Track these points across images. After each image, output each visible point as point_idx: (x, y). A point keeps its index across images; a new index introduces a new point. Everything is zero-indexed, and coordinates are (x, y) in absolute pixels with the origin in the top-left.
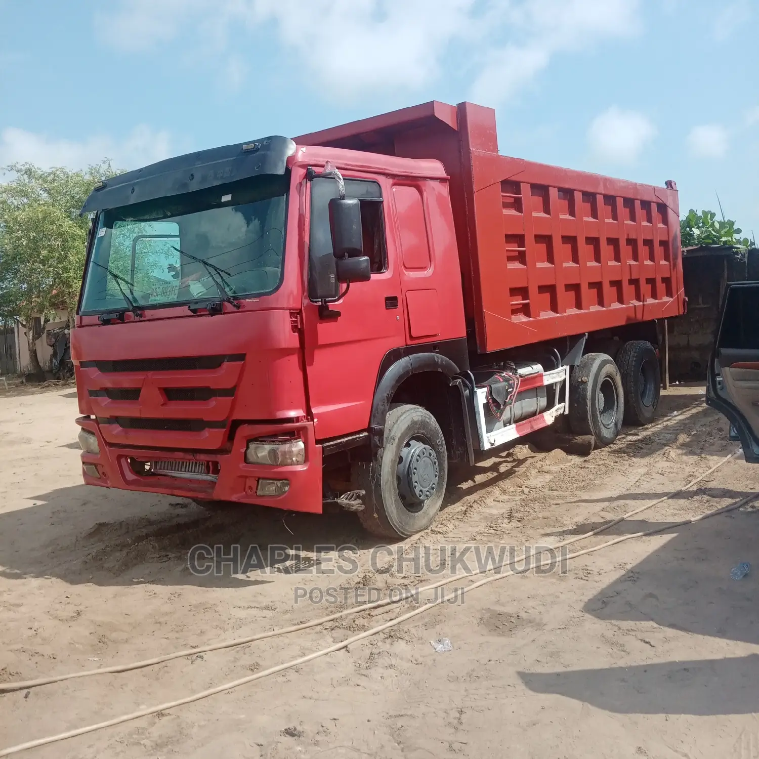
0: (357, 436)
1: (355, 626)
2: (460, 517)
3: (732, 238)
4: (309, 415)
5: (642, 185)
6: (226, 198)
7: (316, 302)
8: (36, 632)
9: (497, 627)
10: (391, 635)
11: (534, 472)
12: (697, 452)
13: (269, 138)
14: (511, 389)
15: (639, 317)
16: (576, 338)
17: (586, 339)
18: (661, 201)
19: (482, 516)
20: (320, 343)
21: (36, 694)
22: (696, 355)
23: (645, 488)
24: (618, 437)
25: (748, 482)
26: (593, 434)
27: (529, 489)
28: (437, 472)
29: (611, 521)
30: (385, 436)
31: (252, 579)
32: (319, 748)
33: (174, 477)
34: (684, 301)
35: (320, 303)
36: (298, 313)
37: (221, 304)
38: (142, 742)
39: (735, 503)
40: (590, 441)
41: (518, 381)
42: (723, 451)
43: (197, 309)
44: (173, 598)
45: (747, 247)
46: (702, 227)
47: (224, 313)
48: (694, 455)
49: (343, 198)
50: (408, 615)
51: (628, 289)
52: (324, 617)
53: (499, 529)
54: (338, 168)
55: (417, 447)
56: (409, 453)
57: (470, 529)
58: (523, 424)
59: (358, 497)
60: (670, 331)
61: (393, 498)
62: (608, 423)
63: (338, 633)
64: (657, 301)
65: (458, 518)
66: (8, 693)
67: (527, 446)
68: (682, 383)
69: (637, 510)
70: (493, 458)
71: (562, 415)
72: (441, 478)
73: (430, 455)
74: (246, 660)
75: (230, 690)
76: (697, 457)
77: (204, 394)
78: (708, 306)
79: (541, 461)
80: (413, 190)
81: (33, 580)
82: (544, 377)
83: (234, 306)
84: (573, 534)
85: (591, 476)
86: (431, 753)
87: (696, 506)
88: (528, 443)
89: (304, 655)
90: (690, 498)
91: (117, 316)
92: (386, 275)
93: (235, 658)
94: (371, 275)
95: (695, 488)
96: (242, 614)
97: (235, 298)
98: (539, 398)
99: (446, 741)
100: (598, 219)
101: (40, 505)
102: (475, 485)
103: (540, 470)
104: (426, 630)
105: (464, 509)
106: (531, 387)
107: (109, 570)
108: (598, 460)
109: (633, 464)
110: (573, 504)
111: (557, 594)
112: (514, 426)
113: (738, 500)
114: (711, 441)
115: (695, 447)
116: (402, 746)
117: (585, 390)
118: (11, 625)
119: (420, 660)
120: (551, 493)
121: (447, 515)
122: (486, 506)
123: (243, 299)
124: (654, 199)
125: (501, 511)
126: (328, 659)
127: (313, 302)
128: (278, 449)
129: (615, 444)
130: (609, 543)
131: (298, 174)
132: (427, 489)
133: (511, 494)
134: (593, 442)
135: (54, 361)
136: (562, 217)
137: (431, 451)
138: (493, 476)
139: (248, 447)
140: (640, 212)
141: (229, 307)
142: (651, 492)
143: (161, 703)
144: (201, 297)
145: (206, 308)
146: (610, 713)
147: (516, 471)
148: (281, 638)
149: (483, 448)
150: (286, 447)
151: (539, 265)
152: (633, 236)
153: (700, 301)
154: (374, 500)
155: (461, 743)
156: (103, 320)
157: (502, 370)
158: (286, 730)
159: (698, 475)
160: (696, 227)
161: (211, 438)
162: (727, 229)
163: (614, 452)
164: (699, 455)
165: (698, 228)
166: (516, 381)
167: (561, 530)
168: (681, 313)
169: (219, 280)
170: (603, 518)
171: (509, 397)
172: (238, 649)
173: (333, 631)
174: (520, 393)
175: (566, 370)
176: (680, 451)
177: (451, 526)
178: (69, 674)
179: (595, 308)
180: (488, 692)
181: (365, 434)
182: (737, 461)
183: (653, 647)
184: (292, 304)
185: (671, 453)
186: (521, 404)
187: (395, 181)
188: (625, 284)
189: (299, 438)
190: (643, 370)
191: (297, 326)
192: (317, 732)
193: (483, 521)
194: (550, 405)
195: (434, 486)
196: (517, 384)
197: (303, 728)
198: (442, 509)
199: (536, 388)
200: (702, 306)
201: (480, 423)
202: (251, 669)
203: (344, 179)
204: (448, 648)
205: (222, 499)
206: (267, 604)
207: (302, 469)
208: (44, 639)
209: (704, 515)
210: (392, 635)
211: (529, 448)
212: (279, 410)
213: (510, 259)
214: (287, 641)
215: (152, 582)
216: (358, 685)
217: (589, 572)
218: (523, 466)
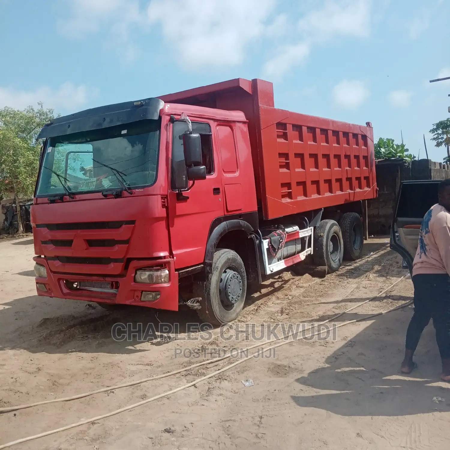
0: (197, 267)
1: (199, 373)
2: (253, 313)
3: (403, 154)
4: (171, 254)
5: (353, 125)
6: (124, 132)
7: (175, 191)
8: (16, 380)
9: (278, 372)
11: (294, 287)
12: (385, 275)
13: (149, 99)
14: (282, 240)
15: (352, 199)
16: (317, 211)
17: (323, 212)
18: (363, 134)
19: (266, 312)
20: (178, 213)
21: (21, 414)
22: (383, 220)
23: (356, 296)
24: (341, 267)
26: (327, 265)
27: (292, 297)
28: (241, 287)
29: (338, 314)
30: (213, 267)
31: (138, 349)
32: (184, 439)
33: (91, 291)
34: (377, 189)
35: (178, 192)
36: (165, 198)
37: (121, 192)
38: (84, 438)
39: (406, 303)
40: (325, 269)
41: (286, 235)
42: (399, 275)
43: (106, 195)
44: (94, 360)
45: (411, 159)
46: (387, 147)
47: (123, 197)
48: (383, 277)
49: (191, 133)
50: (228, 367)
51: (345, 183)
52: (180, 369)
53: (276, 319)
54: (188, 116)
55: (230, 273)
56: (225, 277)
57: (260, 319)
58: (288, 260)
59: (198, 302)
60: (368, 207)
61: (217, 302)
62: (335, 259)
63: (190, 377)
64: (362, 190)
65: (252, 313)
66: (5, 414)
67: (290, 272)
68: (376, 236)
69: (352, 308)
70: (271, 279)
71: (310, 255)
72: (243, 290)
73: (237, 277)
74: (139, 393)
75: (131, 409)
77: (112, 243)
78: (390, 192)
79: (298, 281)
80: (228, 129)
81: (10, 351)
82: (300, 233)
83: (129, 193)
84: (318, 321)
85: (326, 289)
86: (246, 439)
87: (385, 305)
89: (171, 390)
90: (382, 301)
91: (59, 198)
92: (214, 176)
93: (132, 392)
94: (207, 176)
95: (384, 295)
96: (133, 368)
97: (129, 189)
98: (297, 245)
99: (255, 433)
100: (328, 144)
101: (7, 309)
102: (261, 295)
103: (298, 286)
104: (239, 375)
105: (256, 308)
106: (293, 239)
107: (54, 344)
108: (329, 280)
109: (349, 282)
110: (317, 305)
111: (310, 354)
112: (283, 261)
113: (407, 301)
114: (392, 269)
115: (384, 273)
116: (230, 436)
117: (322, 241)
119: (237, 391)
120: (304, 299)
121: (246, 312)
122: (268, 307)
123: (134, 189)
124: (360, 133)
125: (277, 309)
126: (184, 392)
128: (153, 274)
129: (339, 271)
131: (165, 120)
132: (235, 297)
133: (282, 299)
134: (327, 271)
135: (6, 223)
136: (309, 143)
137: (238, 275)
138: (271, 290)
139: (136, 273)
140: (352, 140)
141: (126, 193)
142: (360, 298)
143: (93, 417)
144: (109, 188)
145: (112, 194)
146: (341, 417)
147: (284, 287)
148: (157, 381)
149: (267, 273)
150: (159, 273)
151: (297, 170)
152: (348, 154)
153: (385, 190)
154: (207, 303)
155: (263, 434)
156: (51, 200)
157: (277, 229)
158: (165, 430)
159: (385, 288)
160: (383, 147)
161: (114, 268)
162: (401, 149)
163: (338, 275)
164: (386, 277)
166: (284, 235)
167: (310, 319)
168: (375, 197)
169: (121, 179)
170: (333, 312)
171: (281, 244)
172: (133, 387)
173: (186, 377)
174: (286, 242)
175: (311, 229)
176: (375, 275)
177: (249, 318)
178: (38, 402)
179: (328, 194)
180: (275, 407)
181: (202, 265)
182: (407, 280)
183: (364, 381)
184: (162, 193)
185: (370, 276)
186: (287, 249)
187: (219, 123)
188: (344, 180)
189: (166, 268)
190: (354, 230)
191: (165, 205)
192: (183, 430)
193: (266, 315)
194: (303, 249)
195: (239, 295)
196: (285, 237)
197: (175, 428)
198: (243, 308)
199: (295, 240)
200: (386, 192)
201: (265, 259)
202: (142, 398)
203: (192, 122)
204: (252, 384)
205: (121, 303)
206: (148, 362)
207: (167, 286)
208: (21, 384)
209: (389, 310)
210: (220, 378)
212: (156, 251)
213: (281, 167)
214: (161, 382)
215: (80, 351)
216: (203, 405)
217: (327, 342)
218: (287, 284)
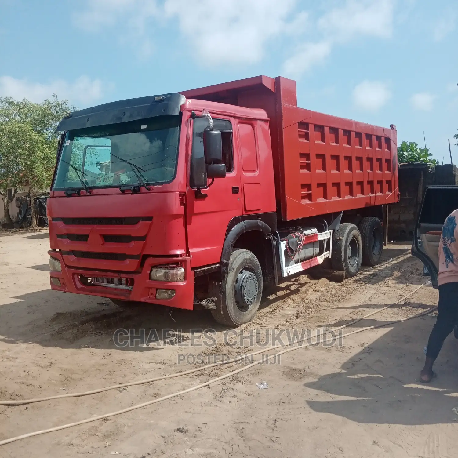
0: (214, 266)
1: (213, 374)
2: (269, 315)
3: (426, 159)
4: (188, 253)
5: (377, 127)
6: (144, 127)
7: (194, 188)
8: (28, 373)
9: (293, 376)
10: (234, 380)
11: (311, 290)
12: (404, 282)
13: (171, 94)
14: (300, 242)
15: (372, 203)
16: (337, 214)
17: (342, 215)
18: (387, 137)
19: (281, 315)
20: (196, 211)
21: (33, 407)
22: (403, 226)
23: (374, 302)
24: (359, 272)
25: (433, 300)
26: (345, 270)
27: (308, 301)
28: (257, 288)
29: (355, 320)
30: (229, 266)
32: (197, 439)
33: (106, 287)
34: (398, 195)
35: (196, 189)
36: (184, 195)
37: (139, 188)
38: (96, 434)
39: (426, 311)
40: (343, 274)
41: (304, 237)
42: (419, 282)
43: (124, 190)
44: (106, 356)
45: (435, 164)
46: (410, 151)
47: (141, 193)
48: (402, 284)
49: (212, 130)
50: (242, 369)
51: (367, 187)
52: (194, 369)
53: (292, 322)
54: (210, 112)
55: (246, 274)
56: (241, 277)
57: (275, 322)
58: (306, 263)
59: (213, 301)
60: (389, 212)
61: (232, 302)
62: (354, 264)
63: (203, 378)
64: (383, 194)
65: (267, 316)
66: (16, 407)
67: (307, 276)
68: (395, 242)
69: (369, 314)
70: (287, 282)
71: (327, 259)
72: (259, 292)
73: (254, 278)
74: (151, 391)
75: (144, 407)
76: (404, 285)
77: (128, 239)
78: (411, 198)
79: (314, 284)
80: (249, 127)
81: (22, 344)
82: (318, 236)
83: (147, 189)
84: (335, 326)
85: (344, 294)
86: (260, 442)
87: (404, 312)
88: (307, 274)
89: (184, 389)
90: (400, 308)
91: (76, 192)
92: (233, 174)
93: (145, 390)
94: (226, 174)
95: (403, 303)
96: (147, 366)
97: (147, 184)
98: (315, 248)
99: (268, 436)
100: (351, 146)
101: (20, 302)
102: (277, 297)
103: (314, 290)
104: (253, 377)
105: (271, 310)
106: (311, 242)
107: (67, 339)
108: (347, 285)
109: (367, 288)
110: (334, 310)
111: (326, 359)
112: (300, 263)
113: (427, 310)
114: (412, 276)
115: (404, 279)
116: (243, 438)
117: (341, 245)
118: (12, 369)
119: (251, 393)
120: (321, 303)
121: (261, 314)
122: (284, 309)
123: (152, 185)
124: (383, 135)
125: (293, 313)
126: (198, 392)
127: (192, 188)
128: (170, 272)
129: (357, 276)
130: (354, 332)
131: (186, 115)
132: (251, 298)
133: (298, 303)
134: (345, 275)
135: (19, 216)
136: (331, 144)
137: (254, 277)
138: (287, 293)
139: (151, 271)
140: (375, 142)
141: (143, 189)
142: (378, 304)
143: (105, 413)
144: (127, 183)
145: (130, 190)
146: (358, 423)
147: (300, 290)
148: (171, 380)
149: (283, 276)
150: (174, 271)
151: (318, 171)
152: (370, 156)
153: (407, 194)
154: (222, 304)
155: (277, 437)
156: (67, 194)
157: (295, 231)
158: (178, 429)
159: (405, 295)
160: (406, 151)
161: (130, 264)
162: (424, 153)
163: (356, 281)
164: (406, 283)
165: (407, 152)
167: (327, 324)
168: (396, 202)
169: (139, 175)
170: (351, 317)
171: (298, 247)
172: (146, 385)
173: (200, 377)
174: (304, 245)
175: (331, 232)
176: (394, 282)
177: (264, 321)
178: (50, 396)
179: (348, 197)
180: (290, 411)
181: (218, 265)
182: (427, 287)
183: (381, 388)
184: (181, 190)
185: (389, 282)
186: (305, 251)
187: (239, 121)
188: (365, 183)
189: (182, 266)
190: (374, 235)
191: (183, 202)
192: (195, 430)
193: (282, 318)
194: (321, 253)
195: (255, 296)
196: (303, 240)
197: (188, 428)
198: (258, 310)
199: (313, 242)
200: (408, 197)
201: (282, 261)
202: (155, 396)
203: (212, 119)
204: (266, 387)
205: (136, 300)
206: (161, 361)
207: (183, 284)
208: (34, 377)
209: (408, 317)
211: (308, 277)
212: (171, 250)
213: (302, 167)
214: (174, 381)
215: (93, 347)
216: (216, 406)
217: (343, 347)
218: (304, 287)
